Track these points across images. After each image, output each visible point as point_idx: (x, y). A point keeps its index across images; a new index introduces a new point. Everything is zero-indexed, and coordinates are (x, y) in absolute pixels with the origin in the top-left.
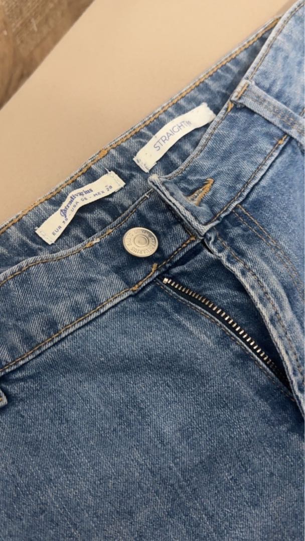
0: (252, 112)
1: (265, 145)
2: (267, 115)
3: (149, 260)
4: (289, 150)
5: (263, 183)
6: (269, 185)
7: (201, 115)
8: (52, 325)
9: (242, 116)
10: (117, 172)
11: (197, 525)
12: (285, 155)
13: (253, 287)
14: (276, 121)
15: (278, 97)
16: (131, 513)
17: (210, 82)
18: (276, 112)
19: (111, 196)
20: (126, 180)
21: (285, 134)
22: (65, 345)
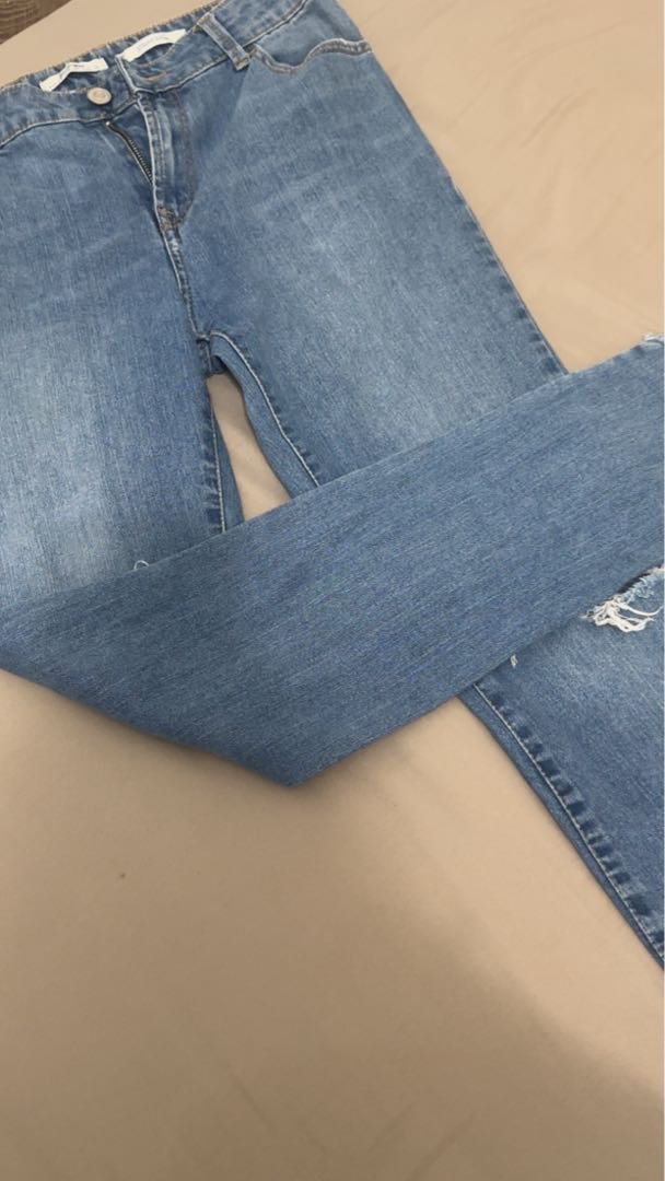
0: (206, 35)
1: (207, 57)
2: (215, 38)
3: (101, 107)
4: (223, 64)
5: (196, 79)
6: (199, 81)
7: (175, 36)
8: (24, 121)
9: (200, 36)
10: (105, 59)
11: (72, 241)
12: (219, 67)
13: (150, 123)
14: (220, 43)
15: (229, 29)
16: (35, 221)
17: (193, 16)
18: (222, 37)
19: (96, 73)
20: (110, 65)
21: (224, 53)
22: (29, 134)
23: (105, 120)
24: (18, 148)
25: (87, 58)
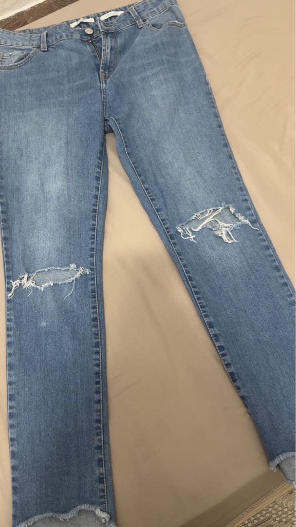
0: (130, 14)
1: (129, 22)
2: (133, 15)
3: (89, 35)
4: (134, 25)
6: (124, 30)
7: (119, 13)
8: (61, 37)
9: (128, 14)
10: (94, 18)
12: (132, 26)
13: (104, 43)
14: (134, 18)
15: (138, 13)
17: (127, 7)
18: (135, 16)
19: (90, 23)
20: (95, 21)
21: (135, 21)
22: (62, 41)
23: (90, 40)
24: (58, 46)
25: (88, 17)
